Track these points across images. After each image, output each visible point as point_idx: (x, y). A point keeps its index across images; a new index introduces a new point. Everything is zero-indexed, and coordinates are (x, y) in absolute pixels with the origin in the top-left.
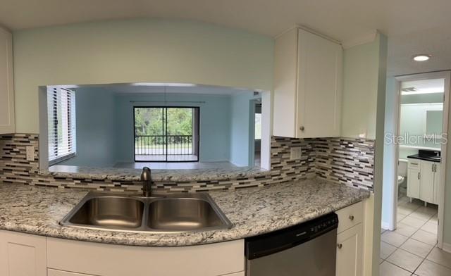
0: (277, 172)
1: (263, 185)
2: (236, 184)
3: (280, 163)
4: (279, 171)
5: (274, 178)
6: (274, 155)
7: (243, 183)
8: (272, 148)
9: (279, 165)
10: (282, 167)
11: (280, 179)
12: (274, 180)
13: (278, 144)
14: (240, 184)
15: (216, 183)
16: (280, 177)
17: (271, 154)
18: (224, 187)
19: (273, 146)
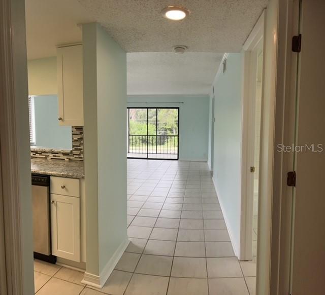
0: (78, 152)
1: (68, 160)
2: (51, 156)
3: (80, 146)
4: (79, 152)
5: (75, 156)
6: (75, 140)
7: (55, 156)
8: (73, 134)
9: (79, 148)
10: (81, 149)
11: (80, 158)
12: (75, 157)
13: (78, 132)
14: (54, 156)
15: (40, 154)
16: (80, 156)
17: (73, 139)
18: (44, 157)
19: (73, 133)
